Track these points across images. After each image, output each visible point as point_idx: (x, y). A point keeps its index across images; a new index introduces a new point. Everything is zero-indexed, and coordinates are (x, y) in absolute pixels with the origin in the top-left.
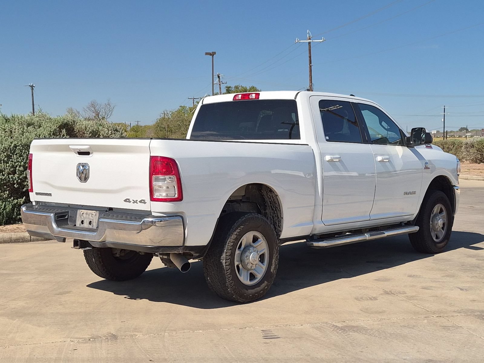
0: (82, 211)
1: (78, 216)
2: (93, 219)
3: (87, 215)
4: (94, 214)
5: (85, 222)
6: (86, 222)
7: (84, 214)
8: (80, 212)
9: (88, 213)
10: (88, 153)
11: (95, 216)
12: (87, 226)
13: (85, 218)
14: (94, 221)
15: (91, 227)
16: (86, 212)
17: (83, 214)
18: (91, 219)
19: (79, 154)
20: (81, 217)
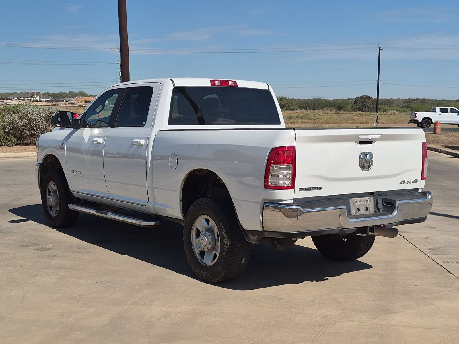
0: (354, 200)
1: (351, 205)
2: (368, 205)
3: (362, 202)
4: (369, 200)
5: (361, 209)
6: (363, 209)
7: (358, 201)
8: (352, 201)
9: (361, 200)
10: (370, 142)
11: (370, 202)
12: (364, 212)
13: (360, 205)
14: (370, 207)
15: (368, 212)
16: (360, 200)
17: (356, 202)
18: (367, 205)
19: (360, 144)
20: (355, 205)
